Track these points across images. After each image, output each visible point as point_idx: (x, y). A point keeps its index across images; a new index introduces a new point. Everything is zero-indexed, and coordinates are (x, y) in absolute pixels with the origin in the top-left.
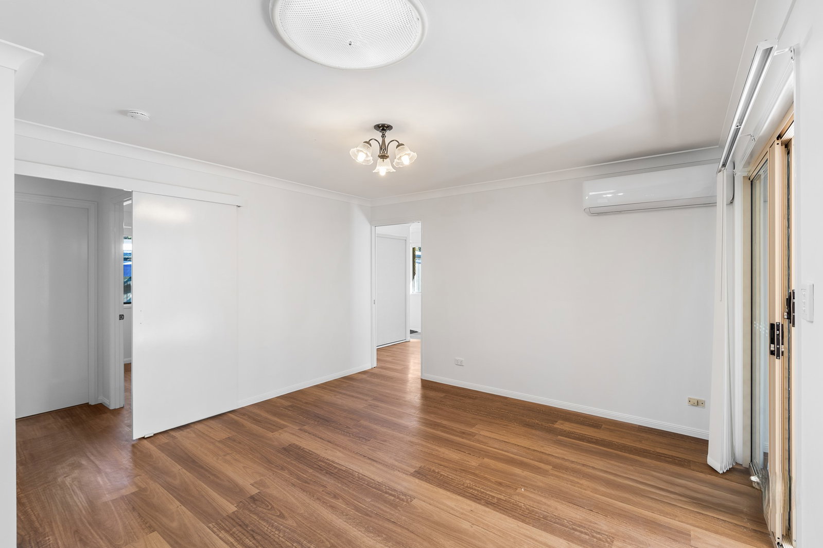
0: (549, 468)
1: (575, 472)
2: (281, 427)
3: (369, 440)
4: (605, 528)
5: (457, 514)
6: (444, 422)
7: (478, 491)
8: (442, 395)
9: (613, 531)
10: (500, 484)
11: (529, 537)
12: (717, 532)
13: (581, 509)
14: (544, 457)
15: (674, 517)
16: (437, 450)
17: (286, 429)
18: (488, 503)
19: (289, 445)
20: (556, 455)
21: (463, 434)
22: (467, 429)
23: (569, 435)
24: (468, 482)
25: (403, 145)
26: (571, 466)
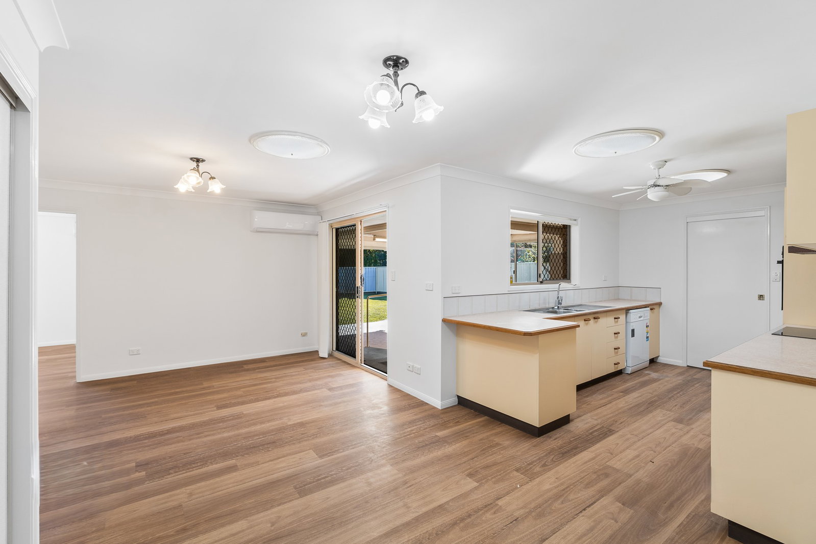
0: (274, 380)
4: (321, 383)
9: (324, 383)
10: (267, 392)
13: (307, 383)
15: (332, 372)
18: (275, 397)
21: (204, 389)
22: (202, 386)
23: (259, 368)
24: (252, 398)
25: (215, 178)
26: (280, 376)
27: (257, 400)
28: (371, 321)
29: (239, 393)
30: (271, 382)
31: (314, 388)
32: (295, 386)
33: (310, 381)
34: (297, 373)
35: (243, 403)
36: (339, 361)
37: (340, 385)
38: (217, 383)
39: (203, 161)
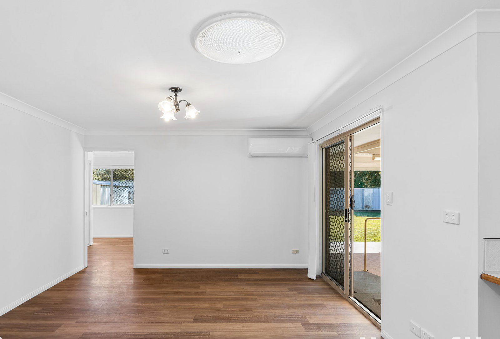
0: (255, 297)
1: (267, 295)
2: (58, 326)
3: (144, 313)
4: (298, 313)
5: (238, 331)
6: (180, 290)
7: (236, 317)
8: (161, 275)
9: (302, 313)
10: (243, 311)
11: (277, 327)
12: (330, 301)
13: (284, 309)
14: (249, 293)
15: (315, 300)
16: (193, 306)
17: (63, 326)
18: (247, 321)
19: (83, 334)
20: (253, 290)
21: (198, 293)
22: (198, 290)
23: (249, 280)
24: (227, 315)
25: (191, 105)
26: (264, 293)
27: (230, 320)
28: (371, 240)
29: (220, 305)
30: (252, 298)
31: (289, 319)
32: (271, 311)
33: (289, 306)
34: (279, 293)
35: (216, 320)
36: (326, 287)
37: (319, 322)
38: (209, 290)
39: (180, 90)
